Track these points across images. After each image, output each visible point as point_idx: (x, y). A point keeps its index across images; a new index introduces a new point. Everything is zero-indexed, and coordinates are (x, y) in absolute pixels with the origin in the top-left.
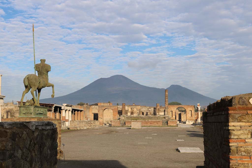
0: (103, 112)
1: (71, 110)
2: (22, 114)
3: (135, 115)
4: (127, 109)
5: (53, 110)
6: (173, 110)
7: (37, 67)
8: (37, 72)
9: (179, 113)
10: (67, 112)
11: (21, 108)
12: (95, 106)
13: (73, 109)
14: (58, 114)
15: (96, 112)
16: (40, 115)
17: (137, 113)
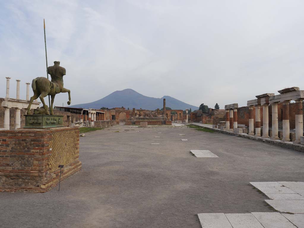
0: (119, 114)
1: (96, 113)
2: (28, 124)
3: (142, 117)
4: (136, 113)
5: (82, 113)
6: (168, 113)
7: (50, 70)
8: (49, 75)
9: (171, 115)
10: (93, 115)
11: (27, 117)
12: (113, 110)
13: (97, 112)
14: (86, 116)
15: (114, 114)
16: (52, 125)
17: (143, 115)
